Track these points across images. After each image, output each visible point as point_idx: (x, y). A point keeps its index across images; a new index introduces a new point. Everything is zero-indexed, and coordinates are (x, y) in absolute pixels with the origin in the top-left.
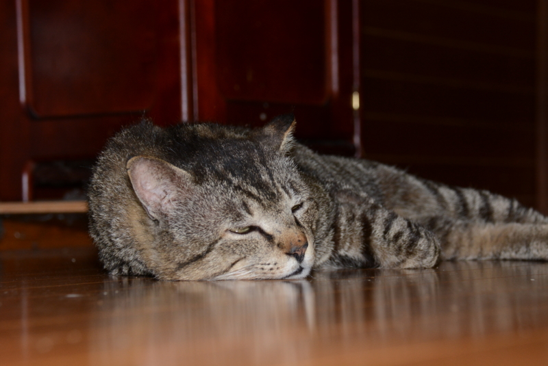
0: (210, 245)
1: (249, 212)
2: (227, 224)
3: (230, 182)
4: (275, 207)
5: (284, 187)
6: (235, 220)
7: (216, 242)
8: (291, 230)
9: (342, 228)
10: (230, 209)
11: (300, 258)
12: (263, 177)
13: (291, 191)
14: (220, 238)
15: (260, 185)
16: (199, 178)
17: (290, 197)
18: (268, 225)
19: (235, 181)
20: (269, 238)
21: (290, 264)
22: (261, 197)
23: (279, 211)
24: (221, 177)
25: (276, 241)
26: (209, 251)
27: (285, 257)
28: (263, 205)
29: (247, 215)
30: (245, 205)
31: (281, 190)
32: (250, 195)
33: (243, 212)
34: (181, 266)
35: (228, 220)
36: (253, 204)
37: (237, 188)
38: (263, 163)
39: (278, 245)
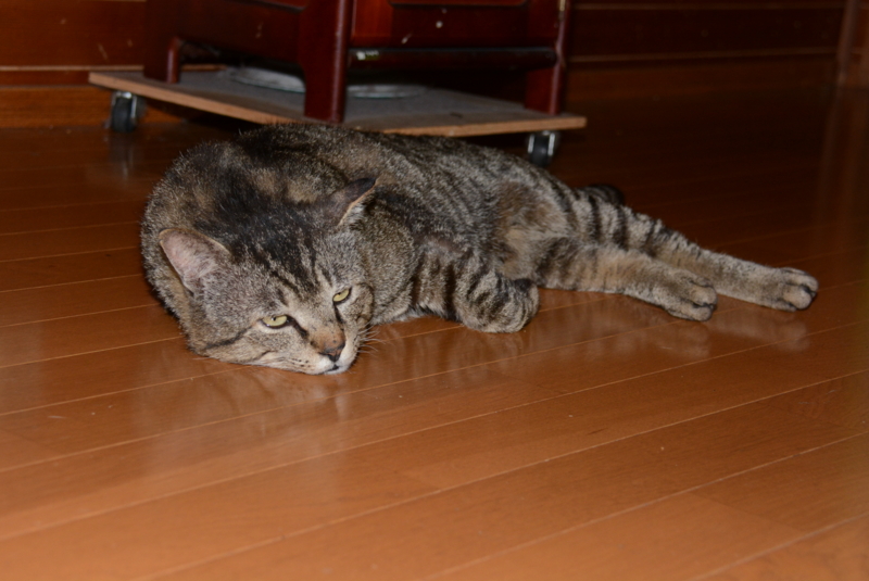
0: (239, 333)
1: (285, 303)
2: (258, 313)
3: (268, 266)
4: (313, 300)
5: (326, 274)
6: (267, 309)
7: (245, 330)
8: (327, 329)
9: (423, 281)
10: (263, 296)
11: (334, 358)
12: (304, 263)
13: (334, 278)
14: (250, 327)
15: (300, 273)
16: (237, 257)
17: (331, 284)
18: (303, 319)
19: (274, 265)
20: (303, 333)
21: (323, 364)
22: (299, 287)
23: (317, 305)
24: (259, 259)
25: (310, 338)
26: (238, 337)
27: (318, 356)
28: (299, 296)
29: (281, 304)
30: (280, 293)
31: (321, 278)
32: (287, 283)
33: (277, 301)
34: (211, 346)
35: (261, 309)
36: (290, 295)
37: (275, 274)
38: (308, 243)
39: (312, 343)
